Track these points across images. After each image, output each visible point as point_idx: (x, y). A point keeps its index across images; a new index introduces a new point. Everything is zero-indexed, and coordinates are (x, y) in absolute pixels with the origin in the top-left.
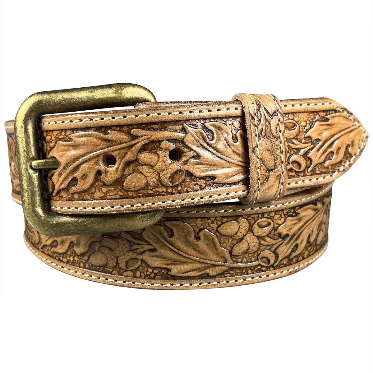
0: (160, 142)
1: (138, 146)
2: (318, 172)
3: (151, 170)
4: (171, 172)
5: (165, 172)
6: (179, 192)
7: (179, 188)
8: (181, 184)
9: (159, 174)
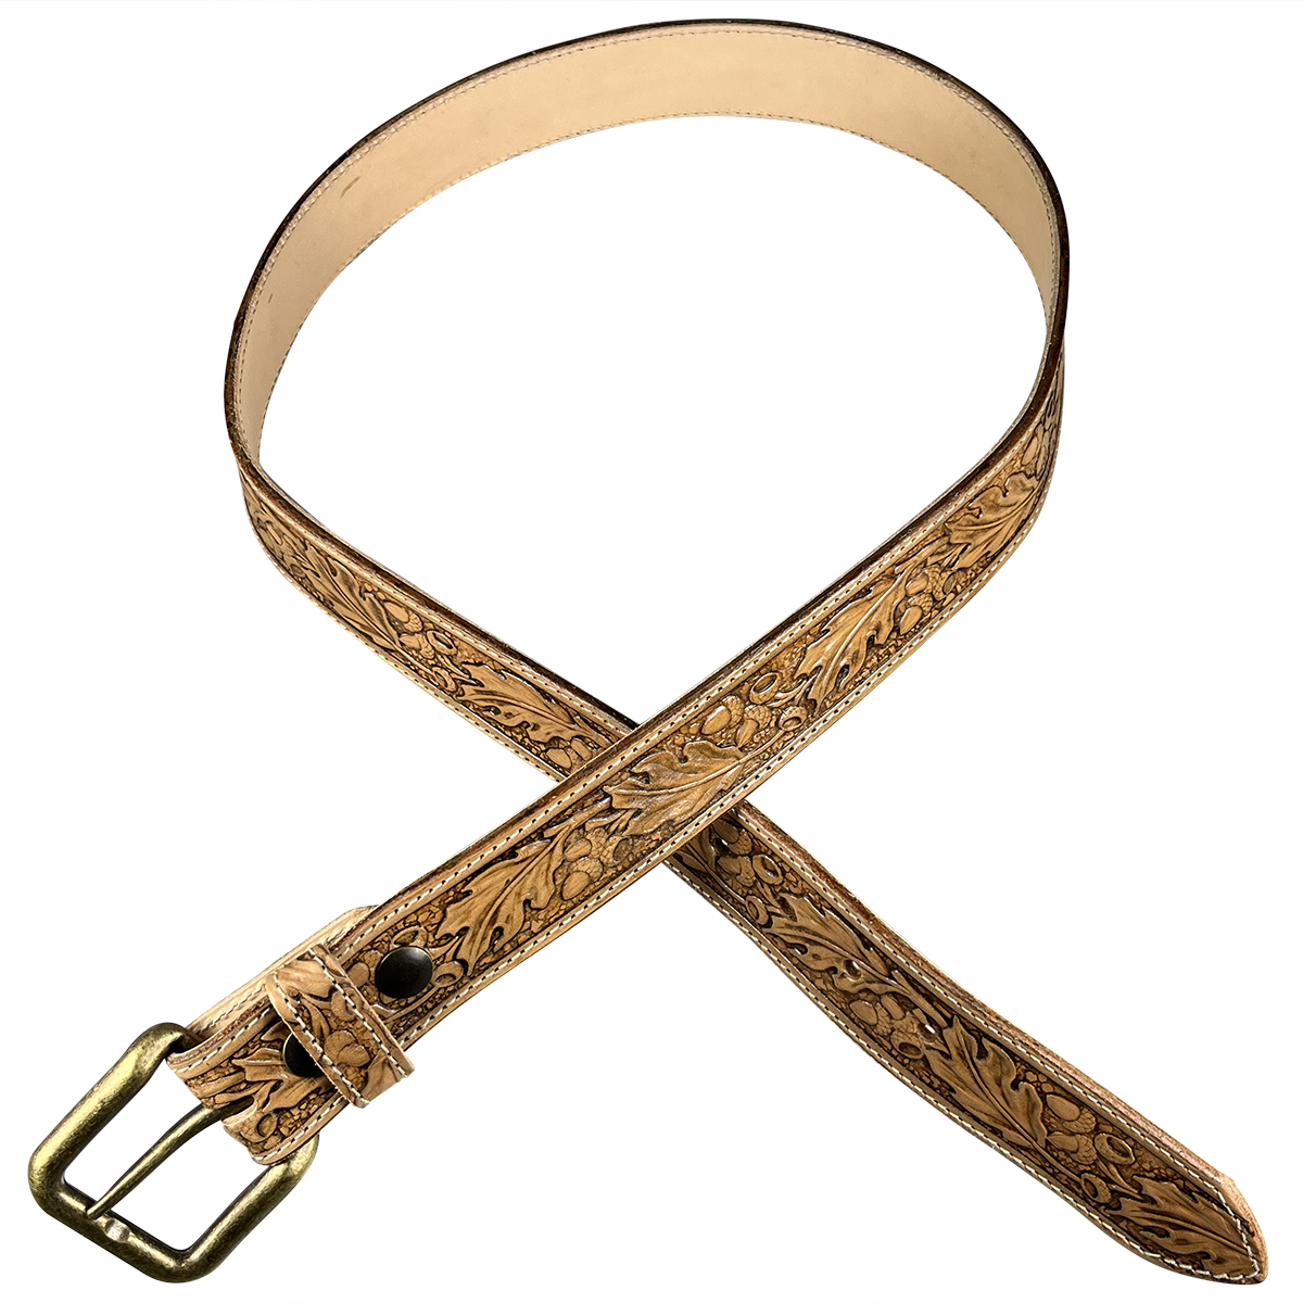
0: (916, 1007)
1: (890, 989)
2: (1121, 1225)
3: (887, 1018)
4: (907, 1040)
5: (900, 1034)
6: (904, 1065)
7: (906, 1061)
8: (910, 1060)
9: (893, 1030)
